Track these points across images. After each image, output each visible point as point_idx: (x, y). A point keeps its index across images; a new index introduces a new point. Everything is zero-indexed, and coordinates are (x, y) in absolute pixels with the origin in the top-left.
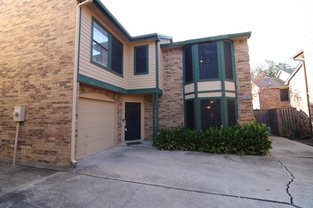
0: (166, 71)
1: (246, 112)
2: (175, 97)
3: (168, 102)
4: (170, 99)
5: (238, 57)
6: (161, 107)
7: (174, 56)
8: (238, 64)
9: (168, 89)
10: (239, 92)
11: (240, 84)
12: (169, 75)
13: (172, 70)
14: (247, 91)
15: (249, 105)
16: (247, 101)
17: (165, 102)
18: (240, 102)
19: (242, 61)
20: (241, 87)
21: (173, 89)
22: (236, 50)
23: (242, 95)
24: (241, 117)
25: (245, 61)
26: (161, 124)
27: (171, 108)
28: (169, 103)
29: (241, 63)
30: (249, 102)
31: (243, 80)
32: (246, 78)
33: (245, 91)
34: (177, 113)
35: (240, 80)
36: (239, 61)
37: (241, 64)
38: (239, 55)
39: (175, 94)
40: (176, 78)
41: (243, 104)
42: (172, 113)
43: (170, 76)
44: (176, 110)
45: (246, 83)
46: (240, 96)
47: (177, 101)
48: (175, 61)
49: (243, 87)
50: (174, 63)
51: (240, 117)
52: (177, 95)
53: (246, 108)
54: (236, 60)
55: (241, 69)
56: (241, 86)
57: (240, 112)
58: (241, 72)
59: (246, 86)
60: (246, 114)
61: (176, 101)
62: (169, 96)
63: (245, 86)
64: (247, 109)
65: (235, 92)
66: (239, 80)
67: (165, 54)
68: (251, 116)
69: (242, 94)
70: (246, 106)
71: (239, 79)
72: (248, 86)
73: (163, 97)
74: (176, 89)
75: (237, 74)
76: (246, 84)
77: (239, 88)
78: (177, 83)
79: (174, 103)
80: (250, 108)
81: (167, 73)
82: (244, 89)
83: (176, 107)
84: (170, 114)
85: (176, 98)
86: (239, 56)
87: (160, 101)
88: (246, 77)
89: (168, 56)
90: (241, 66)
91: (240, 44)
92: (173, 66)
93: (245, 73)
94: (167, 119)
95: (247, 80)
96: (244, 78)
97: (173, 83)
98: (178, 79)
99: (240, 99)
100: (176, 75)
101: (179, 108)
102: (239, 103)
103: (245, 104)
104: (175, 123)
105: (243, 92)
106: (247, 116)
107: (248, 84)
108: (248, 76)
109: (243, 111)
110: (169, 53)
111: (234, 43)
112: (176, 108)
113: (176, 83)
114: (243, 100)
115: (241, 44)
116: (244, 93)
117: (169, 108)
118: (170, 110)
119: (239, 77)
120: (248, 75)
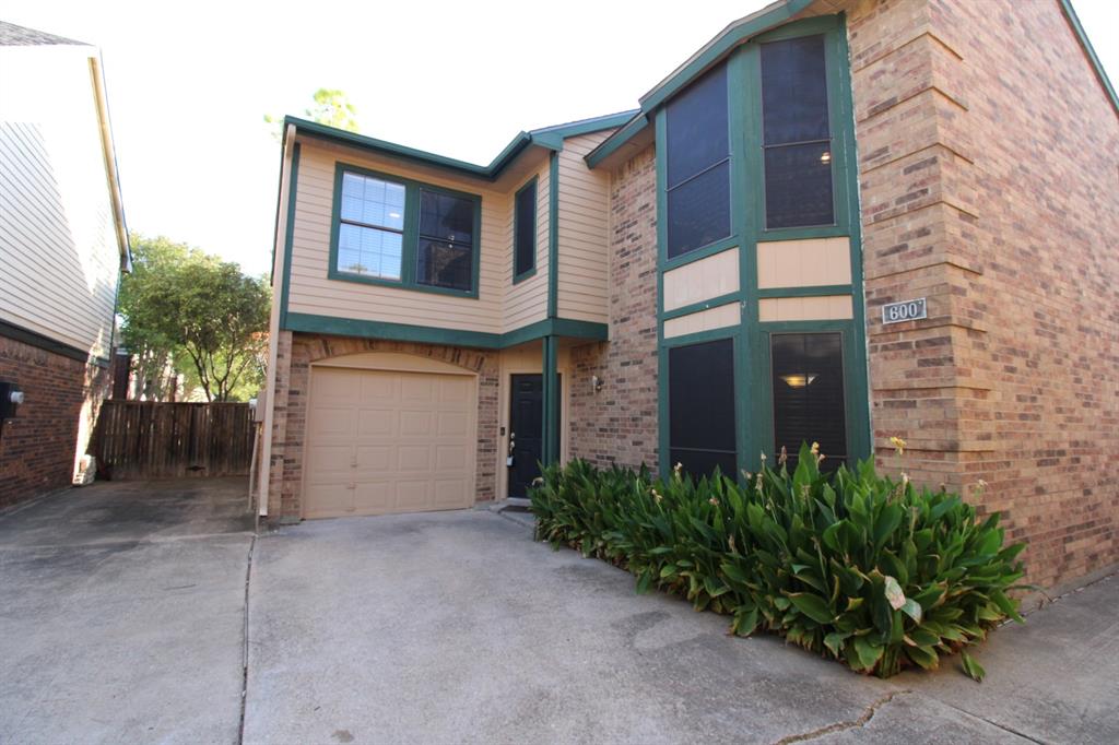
0: (619, 247)
1: (913, 404)
2: (641, 344)
3: (623, 364)
4: (627, 352)
5: (870, 87)
6: (606, 388)
7: (641, 181)
8: (870, 131)
9: (624, 315)
10: (875, 286)
11: (876, 239)
12: (625, 260)
13: (633, 241)
14: (921, 271)
15: (930, 357)
16: (921, 336)
17: (614, 366)
18: (880, 345)
19: (890, 105)
20: (885, 255)
21: (635, 312)
22: (859, 57)
23: (890, 299)
24: (883, 429)
25: (906, 99)
26: (606, 452)
27: (629, 390)
28: (626, 368)
29: (885, 116)
30: (931, 342)
31: (896, 215)
32: (914, 196)
33: (907, 275)
34: (644, 408)
35: (878, 220)
36: (876, 112)
37: (886, 122)
38: (875, 77)
39: (641, 332)
40: (643, 269)
41: (891, 353)
42: (633, 408)
43: (628, 264)
44: (643, 396)
45: (910, 225)
46: (877, 308)
47: (644, 362)
48: (641, 201)
49: (896, 255)
50: (640, 209)
51: (879, 434)
52: (646, 337)
53: (909, 375)
54: (860, 110)
55: (885, 150)
56: (884, 248)
57: (881, 400)
58: (885, 171)
59: (914, 245)
60: (909, 410)
61: (641, 362)
62: (624, 342)
63: (904, 247)
64: (916, 383)
65: (851, 290)
66: (872, 216)
67: (618, 185)
68: (939, 424)
69: (889, 294)
70: (913, 364)
71: (875, 210)
72: (924, 241)
73: (611, 349)
74: (643, 313)
75: (864, 187)
76: (909, 236)
77: (871, 267)
78: (646, 287)
79: (636, 368)
80: (936, 374)
81: (622, 256)
82: (899, 267)
83: (643, 385)
84: (627, 414)
85: (641, 349)
86: (874, 83)
87: (604, 365)
88: (915, 190)
89: (624, 187)
90: (885, 133)
91: (881, 11)
92: (635, 223)
93: (908, 171)
94: (620, 433)
95: (915, 210)
96: (900, 200)
97: (636, 288)
98: (647, 272)
99: (878, 329)
100: (642, 257)
101: (649, 389)
102: (874, 349)
103: (907, 352)
104: (638, 448)
105: (898, 280)
106: (916, 423)
107: (923, 232)
108: (923, 183)
109: (899, 398)
110: (627, 175)
111: (848, 24)
112: (642, 390)
113: (643, 289)
114: (895, 328)
115: (887, 8)
116: (902, 287)
117: (624, 391)
118: (627, 397)
119: (875, 201)
120: (919, 175)
